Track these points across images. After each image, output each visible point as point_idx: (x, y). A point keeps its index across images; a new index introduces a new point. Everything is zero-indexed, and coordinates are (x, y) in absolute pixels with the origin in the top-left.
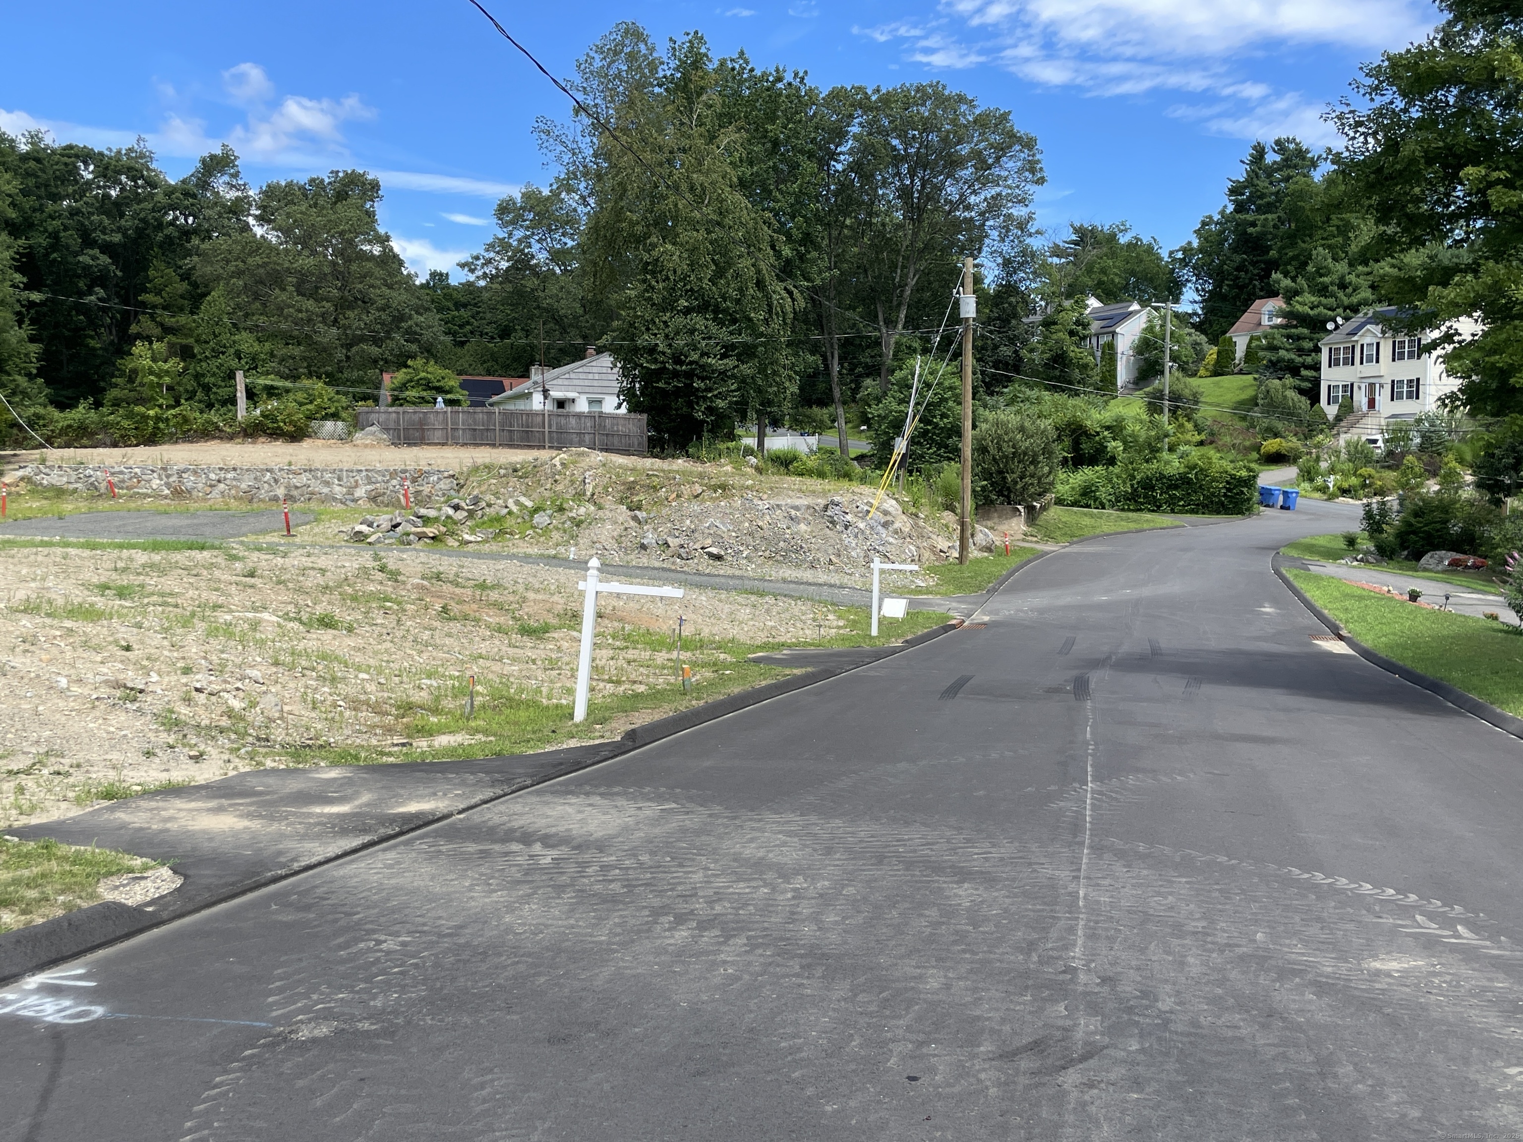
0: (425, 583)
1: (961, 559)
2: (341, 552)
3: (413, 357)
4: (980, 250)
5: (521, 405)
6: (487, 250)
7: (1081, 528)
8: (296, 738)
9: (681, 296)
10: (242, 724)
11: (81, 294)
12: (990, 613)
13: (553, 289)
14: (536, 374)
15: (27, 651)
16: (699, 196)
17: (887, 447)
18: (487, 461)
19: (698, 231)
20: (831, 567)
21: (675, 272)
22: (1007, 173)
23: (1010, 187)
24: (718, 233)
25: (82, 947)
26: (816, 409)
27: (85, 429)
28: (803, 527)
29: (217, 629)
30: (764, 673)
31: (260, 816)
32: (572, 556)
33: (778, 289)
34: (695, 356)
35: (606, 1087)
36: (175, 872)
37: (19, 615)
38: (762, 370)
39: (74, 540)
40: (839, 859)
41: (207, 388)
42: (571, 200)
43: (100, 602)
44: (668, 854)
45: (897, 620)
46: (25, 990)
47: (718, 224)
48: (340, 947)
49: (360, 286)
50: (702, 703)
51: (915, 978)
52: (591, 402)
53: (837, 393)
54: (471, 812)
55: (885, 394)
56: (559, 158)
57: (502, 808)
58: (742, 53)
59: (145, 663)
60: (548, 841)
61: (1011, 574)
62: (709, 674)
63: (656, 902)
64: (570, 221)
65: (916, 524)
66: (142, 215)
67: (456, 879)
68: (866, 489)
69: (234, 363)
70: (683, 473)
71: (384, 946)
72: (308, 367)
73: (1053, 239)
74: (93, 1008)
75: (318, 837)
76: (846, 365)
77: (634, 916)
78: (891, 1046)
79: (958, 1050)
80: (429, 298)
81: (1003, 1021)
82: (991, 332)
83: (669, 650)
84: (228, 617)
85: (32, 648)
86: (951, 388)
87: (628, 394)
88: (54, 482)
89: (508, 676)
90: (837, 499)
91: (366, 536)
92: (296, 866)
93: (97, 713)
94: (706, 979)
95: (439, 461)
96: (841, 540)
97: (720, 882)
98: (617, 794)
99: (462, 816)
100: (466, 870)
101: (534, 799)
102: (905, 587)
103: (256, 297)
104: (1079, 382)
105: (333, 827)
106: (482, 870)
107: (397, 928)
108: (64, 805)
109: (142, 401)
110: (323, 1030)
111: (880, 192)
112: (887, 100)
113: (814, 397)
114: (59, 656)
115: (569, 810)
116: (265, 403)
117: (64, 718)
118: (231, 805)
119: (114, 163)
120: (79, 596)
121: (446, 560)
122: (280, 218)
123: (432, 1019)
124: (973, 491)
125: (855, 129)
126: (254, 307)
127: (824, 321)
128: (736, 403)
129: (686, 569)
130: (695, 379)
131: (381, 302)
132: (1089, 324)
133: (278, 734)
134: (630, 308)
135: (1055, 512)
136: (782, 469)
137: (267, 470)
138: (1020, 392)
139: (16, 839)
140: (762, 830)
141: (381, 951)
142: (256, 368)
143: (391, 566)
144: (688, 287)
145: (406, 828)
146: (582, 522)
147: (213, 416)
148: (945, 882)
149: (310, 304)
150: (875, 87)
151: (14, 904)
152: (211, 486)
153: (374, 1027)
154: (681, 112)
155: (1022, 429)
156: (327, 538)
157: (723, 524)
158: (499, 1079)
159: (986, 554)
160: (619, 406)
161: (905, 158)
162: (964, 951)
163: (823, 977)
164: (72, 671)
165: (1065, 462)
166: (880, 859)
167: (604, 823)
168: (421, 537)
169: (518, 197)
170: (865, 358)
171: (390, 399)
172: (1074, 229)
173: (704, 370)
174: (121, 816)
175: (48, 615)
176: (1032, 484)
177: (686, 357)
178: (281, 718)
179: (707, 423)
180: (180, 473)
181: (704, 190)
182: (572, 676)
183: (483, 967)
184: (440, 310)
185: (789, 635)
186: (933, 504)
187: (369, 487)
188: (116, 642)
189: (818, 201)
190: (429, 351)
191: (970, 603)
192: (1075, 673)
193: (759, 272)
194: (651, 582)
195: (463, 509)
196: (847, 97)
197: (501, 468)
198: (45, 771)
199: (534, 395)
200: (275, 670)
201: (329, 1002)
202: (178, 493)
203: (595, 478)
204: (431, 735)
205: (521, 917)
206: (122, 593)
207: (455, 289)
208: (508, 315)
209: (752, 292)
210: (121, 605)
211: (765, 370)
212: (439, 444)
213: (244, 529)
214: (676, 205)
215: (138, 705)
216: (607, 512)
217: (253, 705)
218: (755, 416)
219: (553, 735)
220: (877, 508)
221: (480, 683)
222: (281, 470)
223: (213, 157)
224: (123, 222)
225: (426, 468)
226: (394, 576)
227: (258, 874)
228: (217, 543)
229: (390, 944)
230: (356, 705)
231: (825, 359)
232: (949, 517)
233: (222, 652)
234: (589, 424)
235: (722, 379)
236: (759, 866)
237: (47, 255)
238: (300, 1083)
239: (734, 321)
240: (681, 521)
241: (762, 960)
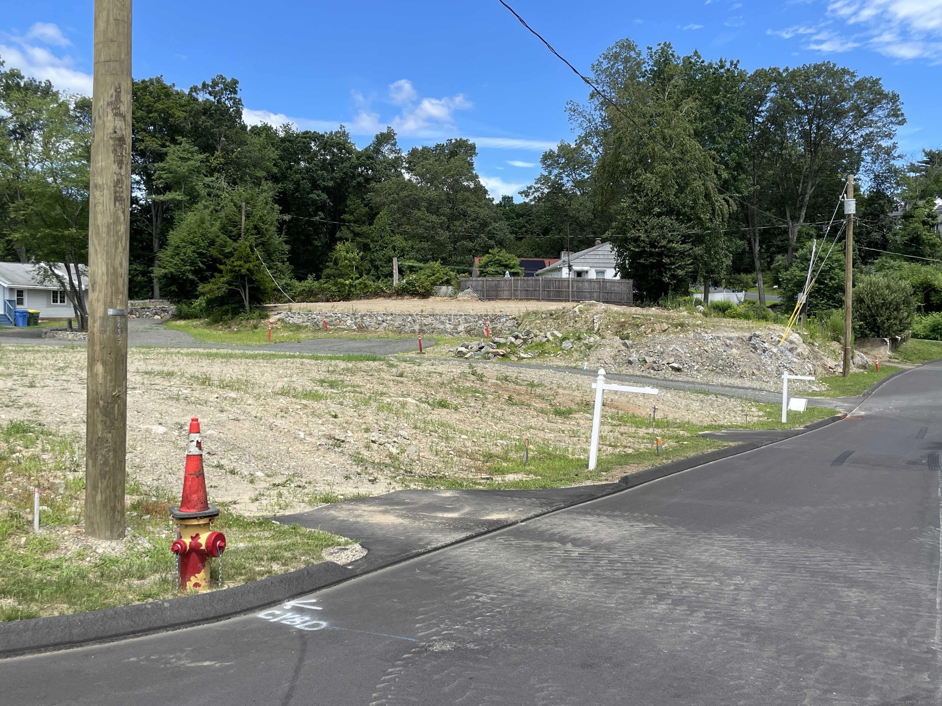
0: (499, 382)
1: (844, 373)
2: (451, 363)
3: (492, 247)
4: (858, 170)
5: (555, 275)
6: (536, 183)
7: (931, 354)
8: (427, 472)
9: (656, 205)
10: (397, 463)
11: (311, 216)
12: (866, 410)
13: (575, 205)
14: (564, 256)
15: (283, 417)
16: (668, 143)
17: (792, 300)
18: (535, 309)
19: (667, 164)
20: (754, 377)
21: (652, 190)
22: (877, 119)
23: (879, 128)
24: (680, 165)
25: (314, 587)
26: (743, 275)
27: (312, 291)
28: (734, 351)
29: (383, 407)
30: (710, 444)
31: (408, 517)
32: (585, 368)
33: (719, 199)
34: (664, 243)
35: (618, 698)
36: (363, 547)
37: (279, 397)
38: (708, 251)
39: (307, 355)
40: (765, 567)
41: (377, 268)
42: (588, 149)
43: (320, 390)
44: (652, 556)
45: (800, 412)
46: (285, 609)
47: (681, 159)
48: (456, 598)
49: (462, 207)
50: (670, 461)
51: (820, 648)
52: (598, 273)
53: (758, 264)
54: (528, 521)
55: (791, 265)
56: (581, 125)
57: (547, 520)
58: (696, 52)
59: (345, 425)
60: (576, 542)
61: (881, 384)
62: (673, 443)
63: (645, 585)
64: (587, 161)
65: (812, 350)
66: (345, 170)
67: (521, 562)
68: (777, 327)
69: (392, 253)
70: (655, 316)
71: (481, 599)
72: (432, 254)
73: (910, 160)
74: (320, 622)
75: (441, 531)
76: (764, 246)
77: (631, 593)
78: (805, 691)
79: (852, 697)
80: (502, 212)
81: (884, 681)
82: (865, 223)
83: (647, 427)
84: (389, 400)
85: (286, 415)
86: (837, 261)
87: (621, 267)
88: (295, 322)
89: (548, 440)
90: (758, 333)
91: (465, 354)
92: (429, 547)
93: (320, 453)
94: (679, 636)
95: (506, 310)
96: (760, 359)
97: (686, 576)
98: (617, 516)
99: (523, 524)
100: (527, 557)
101: (566, 516)
102: (805, 391)
103: (404, 214)
104: (929, 256)
105: (449, 526)
106: (537, 557)
107: (488, 589)
108: (303, 505)
109: (341, 276)
110: (448, 647)
111: (788, 135)
112: (794, 75)
113: (742, 267)
114: (300, 420)
115: (588, 524)
116: (408, 276)
117: (302, 455)
118: (392, 510)
119: (330, 141)
120: (310, 386)
121: (510, 369)
122: (418, 169)
123: (511, 646)
124: (854, 328)
125: (770, 95)
126: (403, 220)
127: (750, 219)
128: (691, 272)
129: (657, 376)
130: (664, 257)
131: (474, 216)
132: (936, 217)
133: (417, 469)
134: (623, 214)
135: (911, 343)
136: (721, 313)
137: (410, 315)
138: (886, 262)
139: (278, 523)
140: (712, 545)
141: (479, 602)
142: (403, 256)
143: (479, 371)
144: (660, 200)
145: (491, 529)
146: (591, 346)
147: (380, 284)
148: (839, 587)
149: (434, 218)
150: (785, 68)
151: (279, 560)
152: (379, 324)
153: (476, 648)
154: (658, 91)
155: (888, 287)
156: (442, 355)
157: (682, 349)
158: (551, 686)
159: (862, 370)
160: (615, 276)
161: (807, 112)
162: (854, 633)
163: (757, 642)
164: (307, 429)
165: (919, 309)
166: (793, 569)
167: (609, 533)
168: (496, 354)
169: (556, 150)
170: (777, 242)
171: (478, 273)
172: (926, 153)
173: (670, 251)
174: (333, 512)
175: (294, 397)
176: (896, 324)
177: (658, 243)
178: (418, 460)
179: (671, 284)
180: (362, 316)
181: (671, 139)
182: (587, 441)
183: (540, 617)
184: (508, 219)
185: (726, 420)
186: (825, 337)
187: (466, 325)
188: (329, 412)
189: (746, 142)
190: (501, 244)
191: (851, 403)
192: (928, 451)
193: (707, 188)
194: (635, 384)
195: (520, 338)
196: (766, 75)
197: (543, 313)
198: (293, 485)
199: (563, 269)
200: (415, 431)
201: (450, 630)
202: (361, 328)
203: (600, 318)
204: (503, 474)
205: (561, 588)
206: (332, 385)
207: (516, 206)
208: (548, 221)
209: (702, 201)
210: (332, 392)
211: (710, 250)
212: (506, 299)
213: (396, 349)
214: (654, 149)
215: (341, 449)
216: (607, 341)
217: (403, 451)
218: (702, 280)
219: (576, 477)
220: (786, 339)
221: (531, 444)
222: (417, 315)
223: (382, 134)
224: (334, 174)
225: (499, 314)
226: (481, 377)
227: (408, 551)
228: (382, 357)
229: (484, 598)
230: (460, 454)
231: (750, 243)
232: (835, 345)
233: (386, 420)
234: (597, 286)
235: (682, 257)
236: (711, 568)
237: (293, 194)
238: (436, 677)
239: (690, 220)
240: (654, 347)
241: (715, 628)
